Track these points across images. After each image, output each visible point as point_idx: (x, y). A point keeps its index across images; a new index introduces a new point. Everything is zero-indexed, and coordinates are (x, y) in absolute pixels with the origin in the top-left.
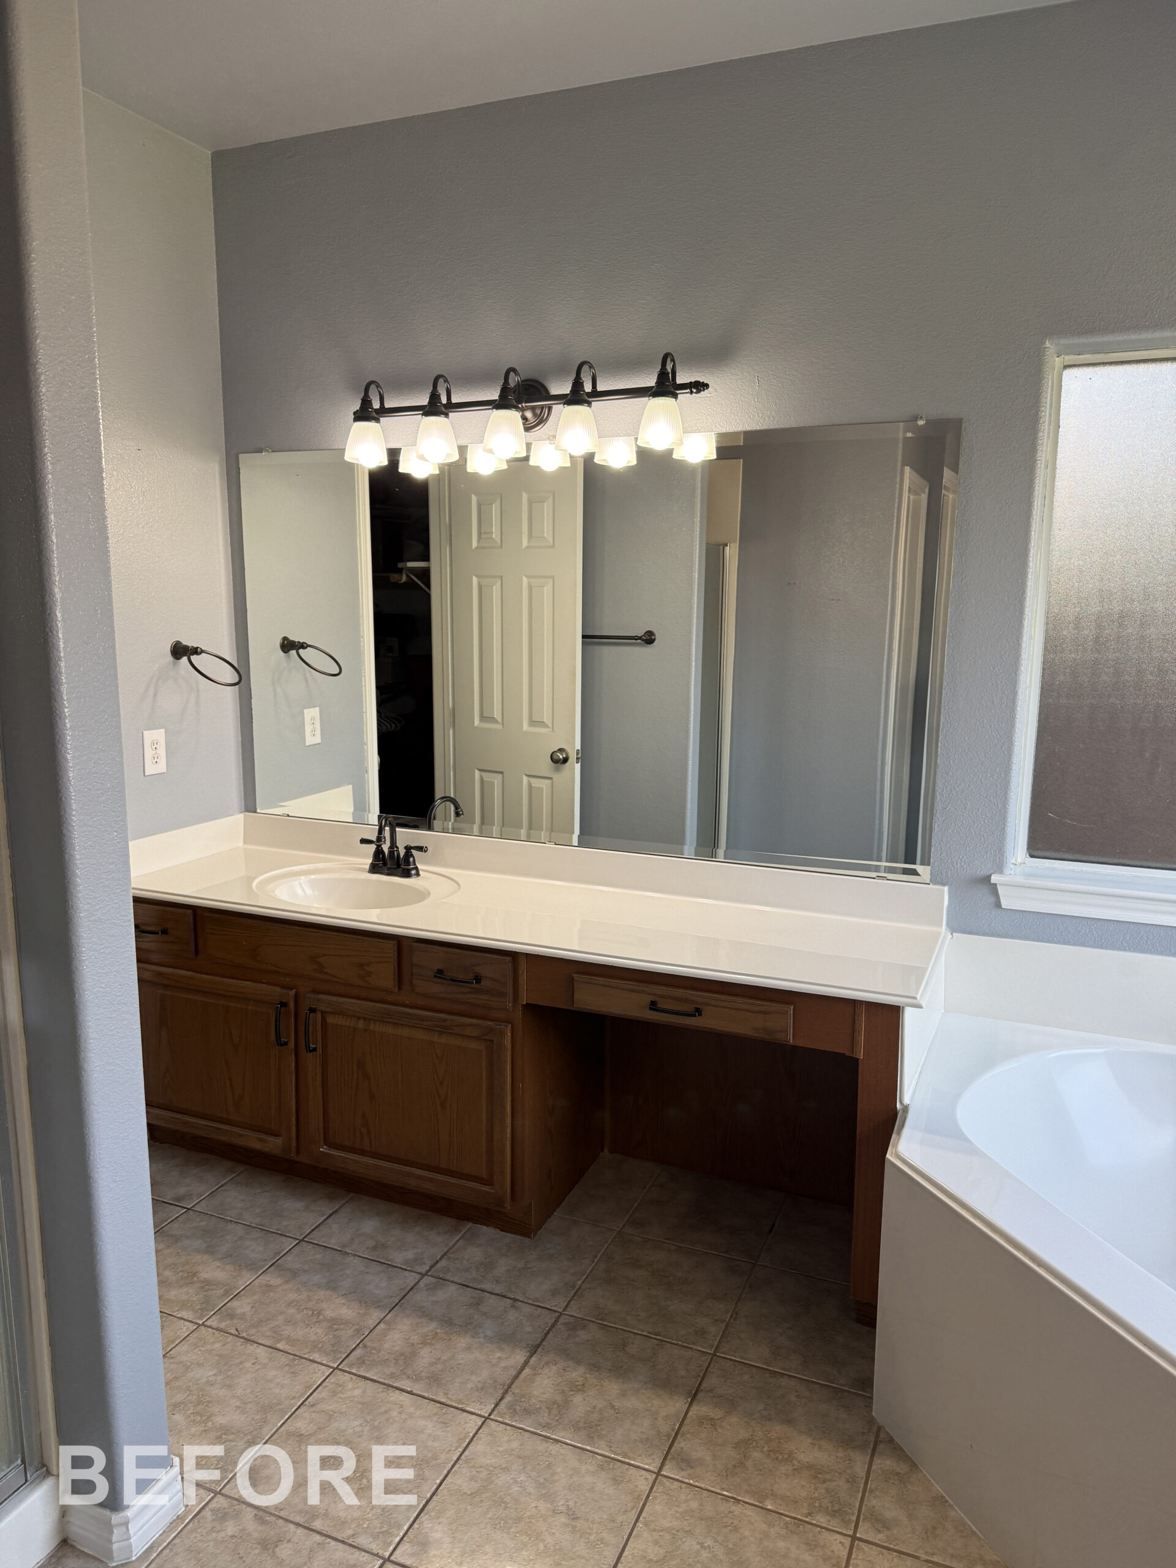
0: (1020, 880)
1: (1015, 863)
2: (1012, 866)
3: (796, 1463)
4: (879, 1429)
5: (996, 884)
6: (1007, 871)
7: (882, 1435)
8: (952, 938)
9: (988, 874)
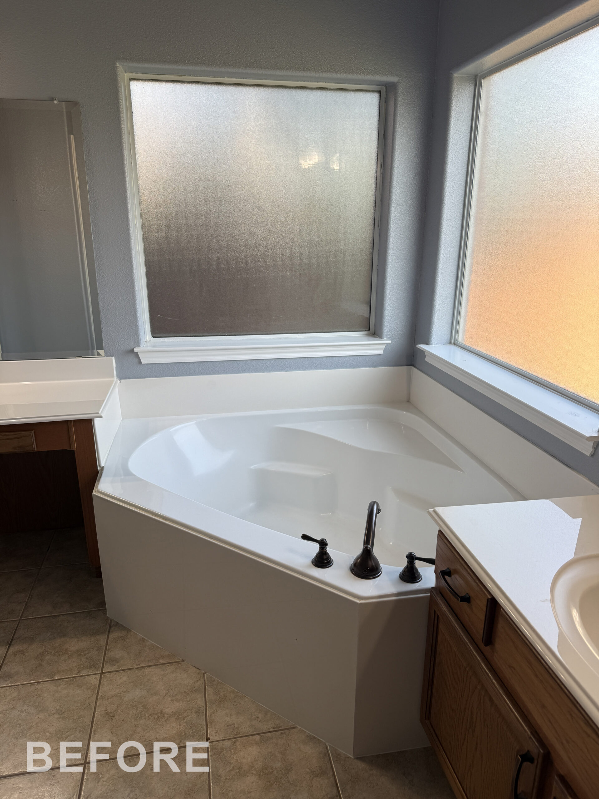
0: (149, 348)
1: (146, 341)
2: (145, 343)
3: (70, 653)
4: (111, 621)
5: (137, 353)
6: (142, 345)
7: (113, 624)
8: (120, 382)
9: (133, 347)
